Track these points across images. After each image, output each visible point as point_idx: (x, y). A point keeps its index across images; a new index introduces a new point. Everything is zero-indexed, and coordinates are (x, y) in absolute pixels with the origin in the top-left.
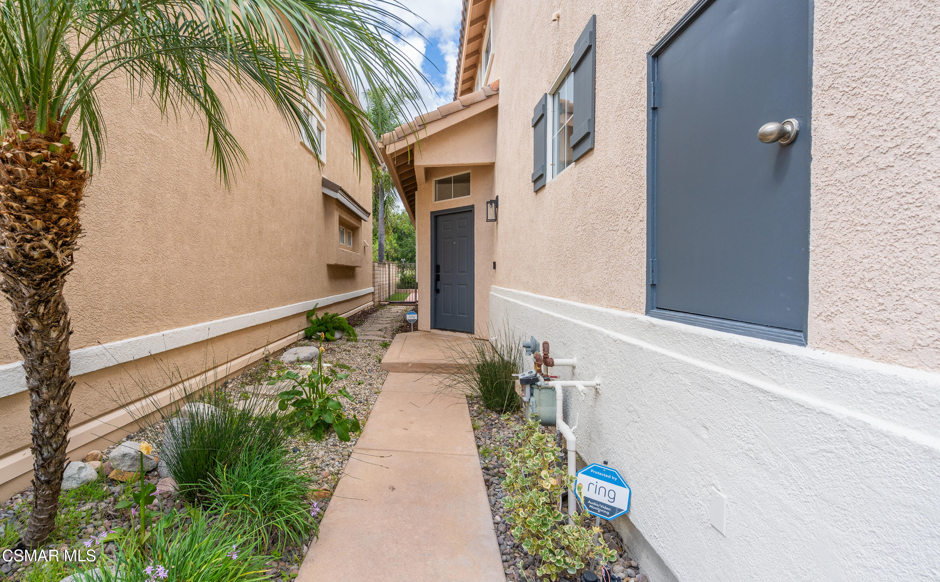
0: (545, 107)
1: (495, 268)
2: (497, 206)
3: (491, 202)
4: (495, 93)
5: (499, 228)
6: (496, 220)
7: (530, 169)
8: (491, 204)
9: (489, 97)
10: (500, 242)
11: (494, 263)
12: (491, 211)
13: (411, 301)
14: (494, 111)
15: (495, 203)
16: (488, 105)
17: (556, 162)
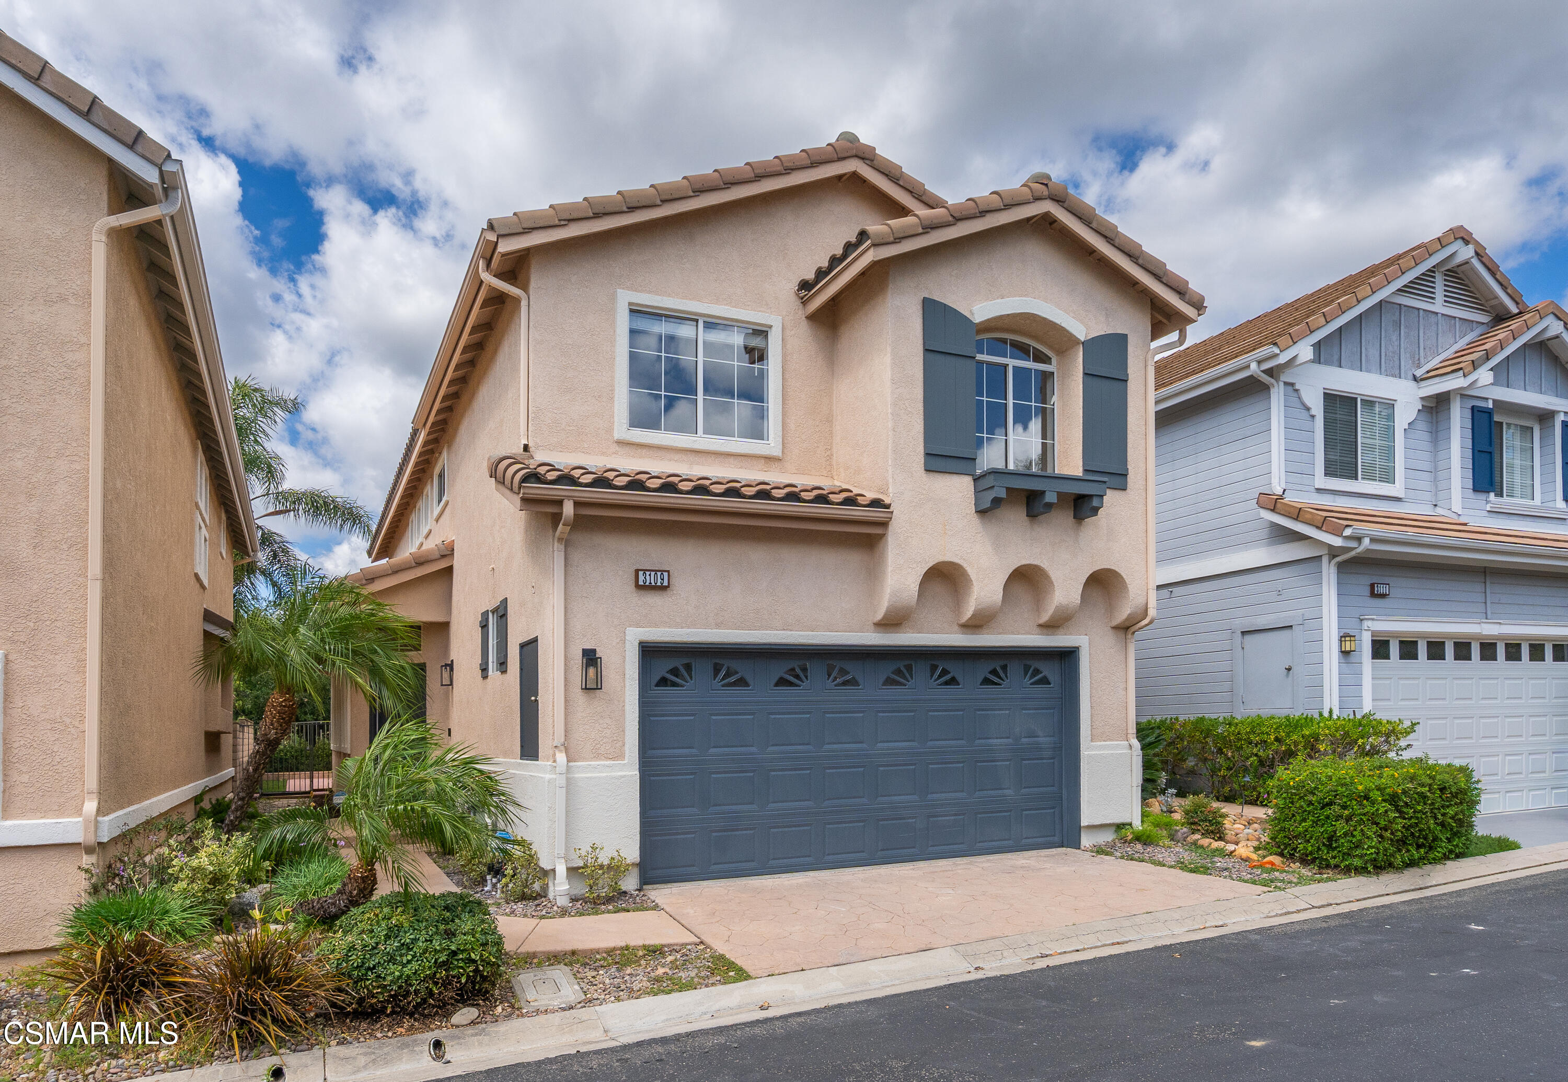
0: (487, 619)
1: (450, 735)
2: (452, 670)
3: (446, 665)
4: (449, 553)
5: (454, 695)
6: (451, 684)
7: (478, 660)
8: (446, 668)
9: (443, 556)
10: (455, 709)
11: (449, 730)
12: (446, 675)
13: (303, 790)
14: (449, 570)
15: (450, 666)
16: (443, 565)
17: (495, 661)
